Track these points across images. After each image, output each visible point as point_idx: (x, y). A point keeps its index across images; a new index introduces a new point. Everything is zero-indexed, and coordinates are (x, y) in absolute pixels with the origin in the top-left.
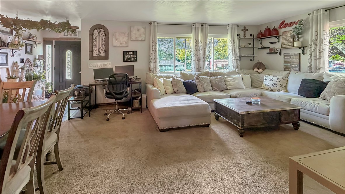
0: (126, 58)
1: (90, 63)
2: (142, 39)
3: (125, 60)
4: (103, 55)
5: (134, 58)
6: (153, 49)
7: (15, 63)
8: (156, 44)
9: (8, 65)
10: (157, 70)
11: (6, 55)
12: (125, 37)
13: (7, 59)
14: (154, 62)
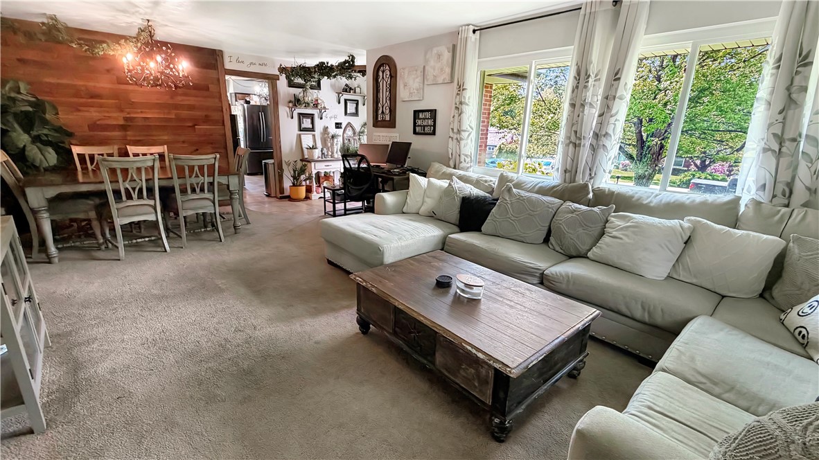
0: (418, 126)
1: (375, 134)
2: (444, 80)
3: (417, 129)
4: (388, 118)
5: (431, 126)
6: (456, 104)
7: (326, 129)
8: (463, 90)
9: (314, 131)
10: (462, 160)
11: (311, 116)
12: (417, 78)
13: (313, 123)
14: (457, 139)
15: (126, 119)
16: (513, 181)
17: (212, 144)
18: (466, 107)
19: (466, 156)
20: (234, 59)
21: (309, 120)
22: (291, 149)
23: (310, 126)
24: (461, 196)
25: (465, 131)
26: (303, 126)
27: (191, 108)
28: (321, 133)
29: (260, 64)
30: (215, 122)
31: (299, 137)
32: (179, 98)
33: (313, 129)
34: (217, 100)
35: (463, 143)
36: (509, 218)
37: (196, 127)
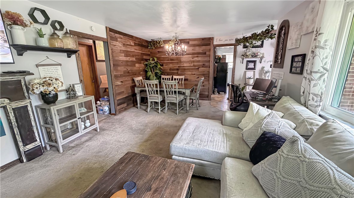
0: (294, 67)
1: (274, 72)
3: (293, 70)
4: (280, 62)
5: (301, 67)
6: (312, 48)
7: (263, 68)
8: (319, 34)
9: (255, 69)
10: (311, 98)
11: (254, 62)
12: (297, 31)
13: (255, 65)
14: (309, 79)
15: (179, 67)
16: (332, 134)
17: (204, 75)
18: (321, 50)
19: (315, 95)
20: (218, 40)
21: (253, 64)
22: (240, 79)
23: (253, 67)
24: (265, 130)
25: (316, 72)
26: (249, 67)
27: (199, 61)
28: (260, 71)
29: (230, 40)
30: (206, 67)
31: (245, 73)
32: (195, 58)
33: (254, 69)
34: (209, 58)
35: (313, 83)
36: (275, 172)
37: (199, 69)
